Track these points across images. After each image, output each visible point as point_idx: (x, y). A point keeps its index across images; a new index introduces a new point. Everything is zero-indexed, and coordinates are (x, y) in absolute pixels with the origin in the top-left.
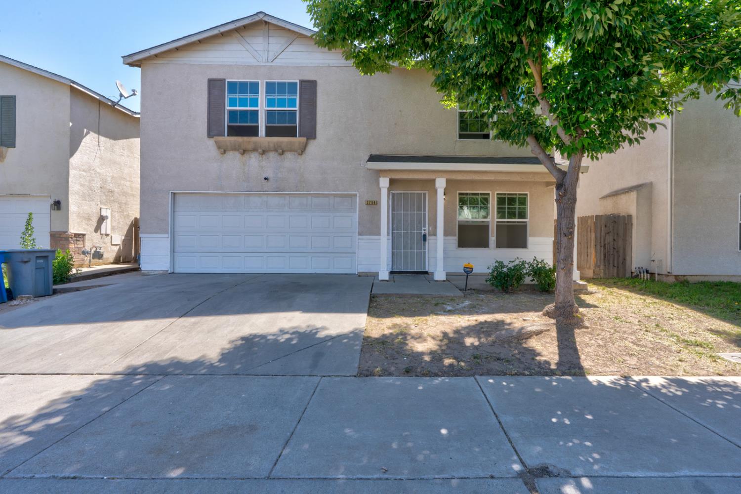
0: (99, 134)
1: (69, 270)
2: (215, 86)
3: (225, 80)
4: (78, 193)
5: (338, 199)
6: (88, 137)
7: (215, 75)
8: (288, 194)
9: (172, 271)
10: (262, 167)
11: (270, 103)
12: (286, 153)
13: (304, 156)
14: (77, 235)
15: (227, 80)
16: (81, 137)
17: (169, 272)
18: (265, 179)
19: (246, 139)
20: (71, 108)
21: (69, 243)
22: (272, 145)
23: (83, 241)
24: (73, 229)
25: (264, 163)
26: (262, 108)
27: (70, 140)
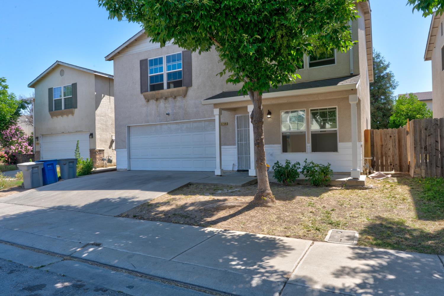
0: (110, 96)
1: (92, 169)
2: (143, 63)
3: (147, 59)
4: (100, 128)
5: (207, 123)
6: (104, 98)
7: (143, 58)
8: (180, 122)
9: (129, 169)
10: (166, 107)
11: (169, 68)
12: (177, 97)
13: (186, 98)
14: (100, 151)
15: (148, 59)
16: (101, 99)
17: (127, 170)
18: (167, 114)
19: (157, 92)
20: (96, 85)
21: (96, 155)
22: (169, 94)
23: (103, 153)
24: (98, 148)
25: (167, 105)
26: (165, 72)
27: (96, 101)
